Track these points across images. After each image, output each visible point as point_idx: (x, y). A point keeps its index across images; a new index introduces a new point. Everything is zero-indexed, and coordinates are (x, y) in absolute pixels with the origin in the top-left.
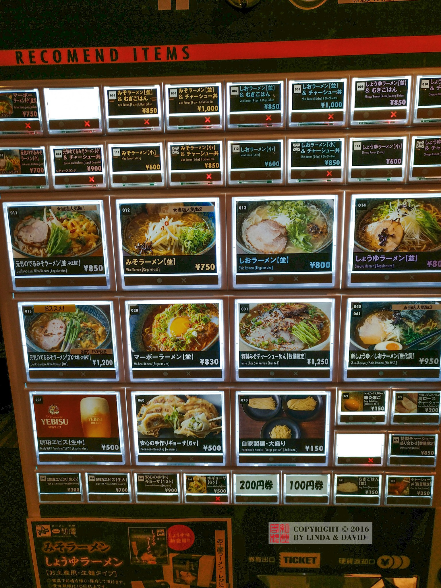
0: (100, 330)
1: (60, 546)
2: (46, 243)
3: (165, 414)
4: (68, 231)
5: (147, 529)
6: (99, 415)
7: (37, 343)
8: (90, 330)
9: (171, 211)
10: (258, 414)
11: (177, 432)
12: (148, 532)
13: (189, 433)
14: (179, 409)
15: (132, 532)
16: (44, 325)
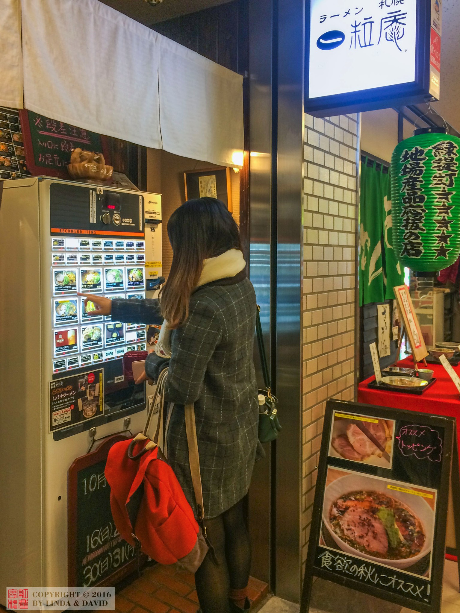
0: (74, 308)
1: (58, 391)
2: (63, 281)
3: (89, 333)
4: (69, 278)
5: (83, 377)
6: (73, 336)
7: (58, 313)
8: (72, 308)
9: (92, 272)
10: (110, 330)
11: (92, 339)
12: (83, 378)
13: (95, 339)
14: (92, 331)
15: (79, 379)
16: (60, 307)
